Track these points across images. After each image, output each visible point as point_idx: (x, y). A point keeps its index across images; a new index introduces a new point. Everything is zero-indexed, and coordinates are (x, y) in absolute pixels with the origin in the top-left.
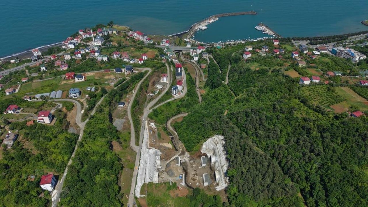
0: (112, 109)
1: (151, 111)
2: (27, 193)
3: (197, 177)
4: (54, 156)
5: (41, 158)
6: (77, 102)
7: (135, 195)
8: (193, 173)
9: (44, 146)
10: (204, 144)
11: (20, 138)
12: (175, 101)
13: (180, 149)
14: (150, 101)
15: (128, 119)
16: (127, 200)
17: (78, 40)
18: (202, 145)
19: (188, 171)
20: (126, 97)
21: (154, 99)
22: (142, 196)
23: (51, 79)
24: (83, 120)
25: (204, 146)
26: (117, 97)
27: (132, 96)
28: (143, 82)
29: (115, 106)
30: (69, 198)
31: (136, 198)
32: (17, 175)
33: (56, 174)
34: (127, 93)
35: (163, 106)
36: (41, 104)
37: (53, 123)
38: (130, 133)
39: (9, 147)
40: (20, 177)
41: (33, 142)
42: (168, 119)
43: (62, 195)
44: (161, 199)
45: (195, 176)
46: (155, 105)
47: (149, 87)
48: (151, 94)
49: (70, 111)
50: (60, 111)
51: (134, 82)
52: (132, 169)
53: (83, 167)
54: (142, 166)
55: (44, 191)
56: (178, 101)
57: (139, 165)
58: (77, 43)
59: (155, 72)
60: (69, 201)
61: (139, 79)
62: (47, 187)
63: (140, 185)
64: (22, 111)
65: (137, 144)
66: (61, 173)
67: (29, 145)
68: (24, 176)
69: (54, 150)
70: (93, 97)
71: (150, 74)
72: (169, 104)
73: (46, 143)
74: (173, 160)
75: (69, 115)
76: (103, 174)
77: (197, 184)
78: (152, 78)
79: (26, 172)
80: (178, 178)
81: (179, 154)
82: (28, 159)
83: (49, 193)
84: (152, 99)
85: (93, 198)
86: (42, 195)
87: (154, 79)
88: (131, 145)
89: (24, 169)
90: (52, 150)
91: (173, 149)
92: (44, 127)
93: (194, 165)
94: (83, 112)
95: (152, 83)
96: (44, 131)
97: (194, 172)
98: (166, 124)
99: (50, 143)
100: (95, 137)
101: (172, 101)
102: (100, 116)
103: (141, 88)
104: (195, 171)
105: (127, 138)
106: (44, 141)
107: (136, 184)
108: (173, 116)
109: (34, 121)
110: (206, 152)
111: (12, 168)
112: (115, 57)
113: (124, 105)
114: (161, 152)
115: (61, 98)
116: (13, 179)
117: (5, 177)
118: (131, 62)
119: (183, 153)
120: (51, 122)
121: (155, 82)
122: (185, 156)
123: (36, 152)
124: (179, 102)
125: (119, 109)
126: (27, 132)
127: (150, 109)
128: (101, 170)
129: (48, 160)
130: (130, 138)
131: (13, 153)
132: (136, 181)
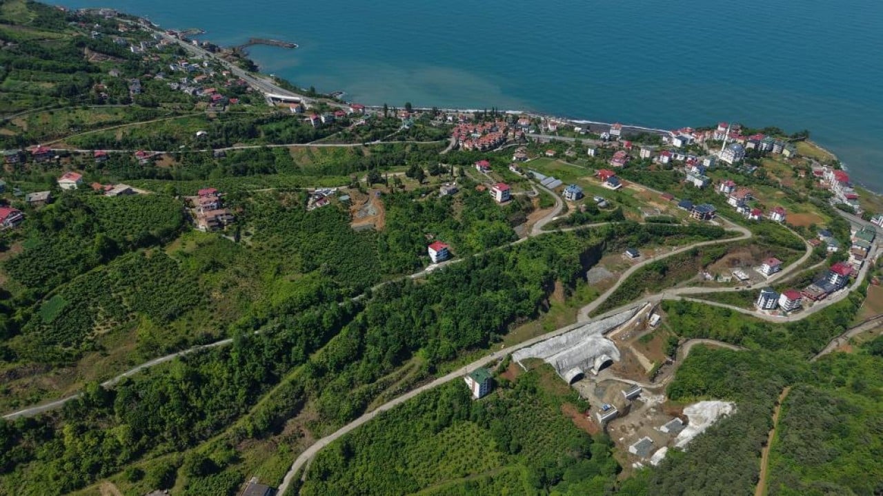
0: (609, 248)
1: (678, 299)
2: (413, 243)
3: (632, 432)
4: (469, 235)
5: (456, 227)
6: (561, 203)
7: (512, 353)
8: (633, 423)
9: (470, 219)
10: (701, 402)
11: (456, 196)
12: (747, 318)
13: (660, 383)
14: (695, 284)
15: (618, 278)
16: (499, 349)
17: (697, 138)
18: (696, 401)
19: (630, 414)
20: (652, 248)
21: (706, 286)
22: (522, 365)
23: (579, 168)
24: (545, 227)
25: (697, 406)
26: (634, 238)
27: (663, 254)
28: (708, 246)
29: (619, 247)
30: (439, 279)
31: (510, 357)
32: (422, 223)
33: (453, 253)
34: (661, 244)
35: (712, 308)
36: (516, 178)
37: (502, 204)
38: (598, 295)
39: (440, 196)
40: (422, 227)
41: (465, 208)
42: (702, 335)
43: (436, 272)
44: (542, 394)
45: (631, 428)
46: (696, 296)
47: (717, 263)
48: (708, 276)
49: (542, 208)
50: (528, 199)
51: (691, 234)
52: (546, 330)
53: (483, 268)
54: (563, 339)
55: (427, 253)
56: (754, 322)
57: (561, 335)
58: (692, 140)
59: (755, 243)
60: (436, 281)
61: (706, 236)
62: (433, 253)
63: (534, 352)
64: (489, 174)
65: (592, 315)
66: (458, 256)
67: (458, 208)
68: (425, 230)
69: (476, 231)
70: (591, 212)
71: (739, 241)
72: (728, 313)
73: (476, 218)
74: (627, 383)
75: (538, 212)
76: (499, 296)
77: (621, 439)
78: (739, 251)
79: (430, 228)
80: (602, 406)
81: (649, 387)
82: (444, 218)
83: (430, 261)
84: (704, 283)
85: (460, 302)
86: (422, 258)
87: (742, 255)
88: (583, 309)
89: (432, 224)
90: (474, 229)
91: (648, 374)
92: (490, 200)
93: (649, 417)
94: (555, 219)
95: (730, 259)
96: (484, 204)
97: (637, 424)
98: (687, 340)
99: (479, 221)
100: (538, 256)
101: (740, 314)
102: (573, 240)
103: (695, 253)
104: (642, 424)
105: (586, 297)
106: (476, 214)
107: (530, 346)
108: (716, 338)
109: (486, 189)
110: (689, 415)
111: (423, 215)
112: (722, 189)
113: (634, 257)
114: (620, 357)
115: (551, 190)
116: (415, 224)
117: (410, 216)
118: (739, 210)
119: (657, 392)
120: (502, 202)
121: (739, 262)
122: (654, 396)
123: (457, 218)
124: (755, 325)
125: (623, 256)
126: (469, 194)
127: (679, 295)
128: (502, 292)
129: (460, 235)
130: (591, 300)
131: (438, 203)
132: (533, 344)
